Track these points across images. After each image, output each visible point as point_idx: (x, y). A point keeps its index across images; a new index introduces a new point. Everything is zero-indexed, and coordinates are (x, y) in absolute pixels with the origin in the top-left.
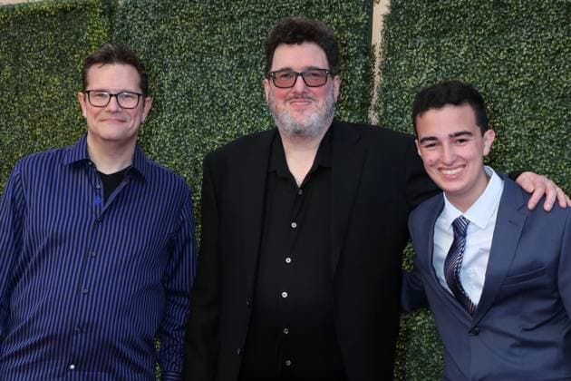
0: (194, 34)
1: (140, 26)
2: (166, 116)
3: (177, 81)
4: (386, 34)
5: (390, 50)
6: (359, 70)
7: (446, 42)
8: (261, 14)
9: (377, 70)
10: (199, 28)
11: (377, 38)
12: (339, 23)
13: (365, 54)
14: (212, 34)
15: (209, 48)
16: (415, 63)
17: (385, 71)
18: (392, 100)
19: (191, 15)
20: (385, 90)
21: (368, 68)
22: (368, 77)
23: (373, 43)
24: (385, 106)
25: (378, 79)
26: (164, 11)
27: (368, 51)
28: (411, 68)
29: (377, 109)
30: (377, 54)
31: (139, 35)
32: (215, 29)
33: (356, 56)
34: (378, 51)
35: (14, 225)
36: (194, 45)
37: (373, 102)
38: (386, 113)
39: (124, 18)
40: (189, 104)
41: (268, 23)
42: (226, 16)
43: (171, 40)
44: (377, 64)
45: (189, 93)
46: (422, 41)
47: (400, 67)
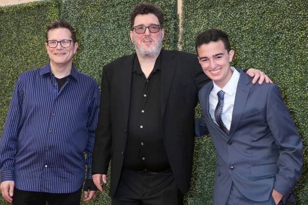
0: (97, 14)
1: (72, 11)
2: (86, 51)
3: (90, 35)
4: (184, 9)
5: (186, 16)
6: (172, 26)
7: (211, 11)
8: (127, 3)
9: (180, 25)
10: (99, 11)
11: (180, 11)
12: (162, 5)
13: (175, 19)
14: (105, 13)
15: (104, 19)
16: (197, 21)
17: (184, 26)
18: (188, 38)
19: (95, 5)
20: (184, 34)
21: (176, 25)
22: (176, 29)
23: (178, 13)
24: (185, 42)
25: (181, 29)
26: (83, 4)
27: (176, 17)
28: (196, 24)
29: (181, 43)
30: (180, 18)
31: (72, 16)
32: (106, 10)
33: (170, 19)
34: (180, 17)
35: (19, 103)
36: (97, 19)
37: (179, 40)
38: (185, 45)
39: (65, 8)
40: (96, 45)
41: (130, 7)
42: (111, 5)
43: (87, 17)
44: (180, 23)
45: (96, 40)
46: (200, 11)
47: (191, 23)
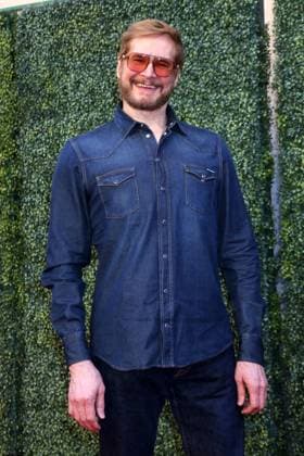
0: (91, 35)
1: (39, 34)
2: (72, 116)
3: (79, 82)
4: (277, 12)
5: (283, 27)
6: (254, 51)
8: (153, 7)
9: (271, 48)
10: (95, 29)
11: (269, 17)
12: (229, 7)
13: (259, 34)
14: (108, 33)
15: (107, 46)
17: (279, 48)
18: (289, 76)
19: (87, 18)
20: (282, 67)
21: (262, 47)
22: (263, 57)
23: (266, 22)
24: (283, 83)
25: (273, 57)
26: (61, 17)
27: (261, 30)
29: (275, 87)
30: (270, 32)
31: (40, 43)
32: (111, 27)
33: (250, 37)
34: (271, 30)
36: (93, 46)
37: (271, 80)
38: (284, 89)
39: (24, 27)
40: (93, 103)
41: (161, 15)
42: (120, 14)
43: (70, 44)
44: (272, 42)
45: (92, 92)
47: (295, 43)
